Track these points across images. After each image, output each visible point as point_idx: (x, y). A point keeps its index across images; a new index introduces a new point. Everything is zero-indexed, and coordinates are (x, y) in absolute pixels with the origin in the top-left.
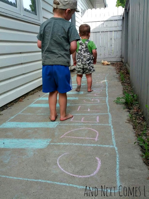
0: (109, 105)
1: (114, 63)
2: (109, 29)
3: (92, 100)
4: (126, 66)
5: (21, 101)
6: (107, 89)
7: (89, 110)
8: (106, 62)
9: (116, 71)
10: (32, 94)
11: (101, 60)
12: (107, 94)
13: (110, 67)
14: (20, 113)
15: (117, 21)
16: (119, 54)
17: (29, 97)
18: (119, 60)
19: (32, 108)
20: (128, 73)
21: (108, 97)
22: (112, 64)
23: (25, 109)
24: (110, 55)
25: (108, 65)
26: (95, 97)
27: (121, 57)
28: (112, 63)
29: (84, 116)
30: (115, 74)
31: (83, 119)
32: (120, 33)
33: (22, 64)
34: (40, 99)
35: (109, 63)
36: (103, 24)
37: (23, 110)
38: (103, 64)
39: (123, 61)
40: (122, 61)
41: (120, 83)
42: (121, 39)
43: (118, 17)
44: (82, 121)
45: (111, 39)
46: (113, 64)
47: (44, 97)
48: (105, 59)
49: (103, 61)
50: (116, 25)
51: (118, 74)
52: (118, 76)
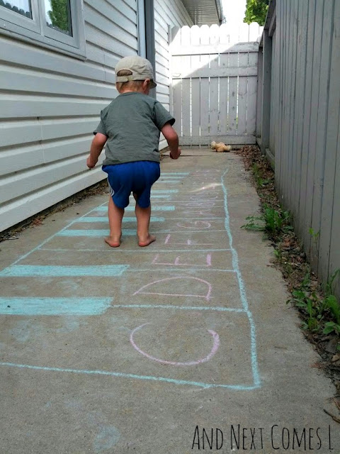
0: (232, 234)
1: (239, 147)
2: (228, 72)
3: (196, 223)
4: (265, 154)
5: (37, 224)
6: (226, 202)
7: (189, 242)
8: (222, 146)
9: (243, 165)
10: (60, 210)
11: (211, 141)
12: (227, 212)
13: (231, 155)
14: (38, 248)
15: (247, 54)
16: (250, 129)
17: (56, 215)
18: (251, 140)
19: (64, 238)
20: (270, 169)
21: (228, 217)
22: (234, 150)
23: (48, 239)
24: (230, 129)
25: (225, 151)
26: (202, 216)
27: (256, 135)
28: (234, 147)
29: (179, 254)
30: (243, 170)
31: (177, 259)
32: (252, 81)
33: (40, 142)
34: (81, 219)
35: (229, 147)
36: (216, 60)
37: (45, 242)
38: (215, 149)
39: (260, 143)
40: (257, 144)
41: (253, 191)
42: (255, 95)
43: (249, 45)
44: (176, 264)
45: (233, 93)
46: (238, 150)
47: (87, 216)
48: (219, 139)
49: (214, 143)
50: (245, 63)
51: (248, 170)
52: (248, 175)
